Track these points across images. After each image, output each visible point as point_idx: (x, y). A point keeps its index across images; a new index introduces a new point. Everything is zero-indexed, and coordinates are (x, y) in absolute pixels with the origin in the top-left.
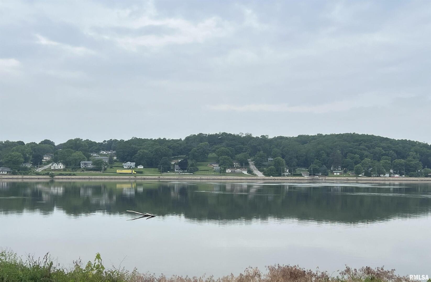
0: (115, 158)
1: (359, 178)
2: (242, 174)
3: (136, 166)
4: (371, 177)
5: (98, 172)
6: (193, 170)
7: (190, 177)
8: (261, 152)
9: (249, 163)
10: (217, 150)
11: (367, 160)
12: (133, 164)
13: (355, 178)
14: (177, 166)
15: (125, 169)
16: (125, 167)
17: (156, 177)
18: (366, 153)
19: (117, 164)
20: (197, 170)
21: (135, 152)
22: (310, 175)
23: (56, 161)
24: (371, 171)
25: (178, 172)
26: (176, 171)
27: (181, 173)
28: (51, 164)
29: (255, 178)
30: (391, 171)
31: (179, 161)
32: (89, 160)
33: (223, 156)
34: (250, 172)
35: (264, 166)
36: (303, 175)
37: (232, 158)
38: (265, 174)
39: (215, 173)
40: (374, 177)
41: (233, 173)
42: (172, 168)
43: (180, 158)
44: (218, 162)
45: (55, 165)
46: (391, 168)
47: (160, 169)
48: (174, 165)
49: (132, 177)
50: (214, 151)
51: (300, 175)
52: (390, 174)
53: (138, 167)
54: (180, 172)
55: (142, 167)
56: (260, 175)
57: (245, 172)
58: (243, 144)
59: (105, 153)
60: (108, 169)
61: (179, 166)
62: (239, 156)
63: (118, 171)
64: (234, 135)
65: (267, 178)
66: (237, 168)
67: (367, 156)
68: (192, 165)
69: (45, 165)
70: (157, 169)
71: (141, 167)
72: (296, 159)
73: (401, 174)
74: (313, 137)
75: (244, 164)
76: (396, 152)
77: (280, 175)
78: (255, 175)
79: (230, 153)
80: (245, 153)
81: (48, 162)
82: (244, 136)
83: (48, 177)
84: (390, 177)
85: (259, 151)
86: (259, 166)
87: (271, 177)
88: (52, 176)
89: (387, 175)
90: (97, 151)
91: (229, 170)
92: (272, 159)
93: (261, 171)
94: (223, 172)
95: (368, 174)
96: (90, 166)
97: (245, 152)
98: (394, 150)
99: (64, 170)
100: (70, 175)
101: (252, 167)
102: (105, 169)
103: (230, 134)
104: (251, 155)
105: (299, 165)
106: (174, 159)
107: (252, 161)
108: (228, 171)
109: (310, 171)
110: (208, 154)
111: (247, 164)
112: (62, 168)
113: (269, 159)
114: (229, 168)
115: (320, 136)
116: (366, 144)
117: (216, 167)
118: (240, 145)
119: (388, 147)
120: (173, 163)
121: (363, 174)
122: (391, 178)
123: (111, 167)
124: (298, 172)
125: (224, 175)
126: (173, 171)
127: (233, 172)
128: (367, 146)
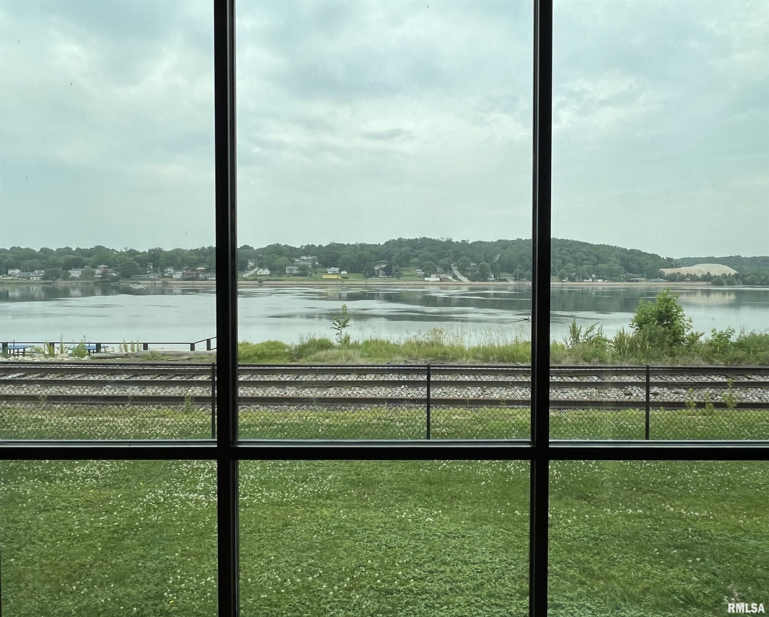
0: (317, 263)
1: (565, 283)
2: (448, 280)
3: (340, 271)
4: (574, 281)
5: (303, 278)
7: (395, 283)
8: (464, 257)
10: (420, 255)
11: (570, 265)
12: (337, 269)
13: (561, 283)
14: (381, 272)
16: (329, 273)
17: (364, 283)
18: (568, 258)
19: (319, 269)
20: (402, 275)
21: (338, 257)
22: (515, 280)
23: (261, 266)
24: (575, 276)
25: (383, 278)
26: (380, 276)
28: (256, 270)
29: (461, 283)
30: (594, 276)
31: (384, 266)
32: (292, 266)
33: (427, 261)
34: (455, 277)
35: (468, 271)
36: (508, 280)
37: (435, 263)
38: (469, 279)
39: (420, 279)
40: (578, 282)
42: (376, 273)
43: (383, 263)
44: (421, 267)
45: (261, 270)
46: (593, 273)
47: (364, 274)
48: (378, 270)
49: (338, 282)
50: (416, 256)
51: (506, 280)
52: (593, 279)
53: (342, 273)
54: (385, 278)
55: (346, 273)
56: (465, 280)
57: (450, 278)
58: (444, 248)
59: (306, 258)
60: (313, 275)
61: (383, 271)
62: (441, 261)
63: (324, 277)
64: (434, 240)
65: (473, 283)
66: (442, 273)
67: (568, 261)
68: (397, 271)
69: (250, 270)
70: (361, 275)
71: (344, 273)
72: (499, 265)
73: (604, 280)
74: (513, 242)
75: (447, 269)
76: (597, 257)
77: (485, 280)
78: (461, 280)
79: (434, 258)
80: (448, 258)
81: (253, 268)
82: (445, 240)
83: (257, 282)
84: (593, 281)
85: (462, 256)
86: (463, 271)
87: (477, 283)
88: (260, 281)
89: (591, 280)
90: (298, 257)
91: (433, 275)
92: (475, 264)
93: (465, 276)
95: (572, 279)
96: (295, 272)
98: (594, 255)
99: (270, 275)
100: (277, 280)
101: (457, 273)
102: (311, 275)
103: (430, 239)
104: (455, 259)
105: (503, 271)
106: (377, 264)
107: (455, 266)
109: (515, 276)
110: (410, 259)
111: (451, 269)
112: (268, 273)
113: (472, 264)
114: (433, 273)
115: (519, 240)
116: (568, 249)
117: (420, 272)
118: (442, 249)
119: (589, 252)
120: (376, 268)
121: (567, 279)
122: (594, 283)
123: (316, 273)
124: (502, 278)
126: (377, 276)
128: (569, 251)
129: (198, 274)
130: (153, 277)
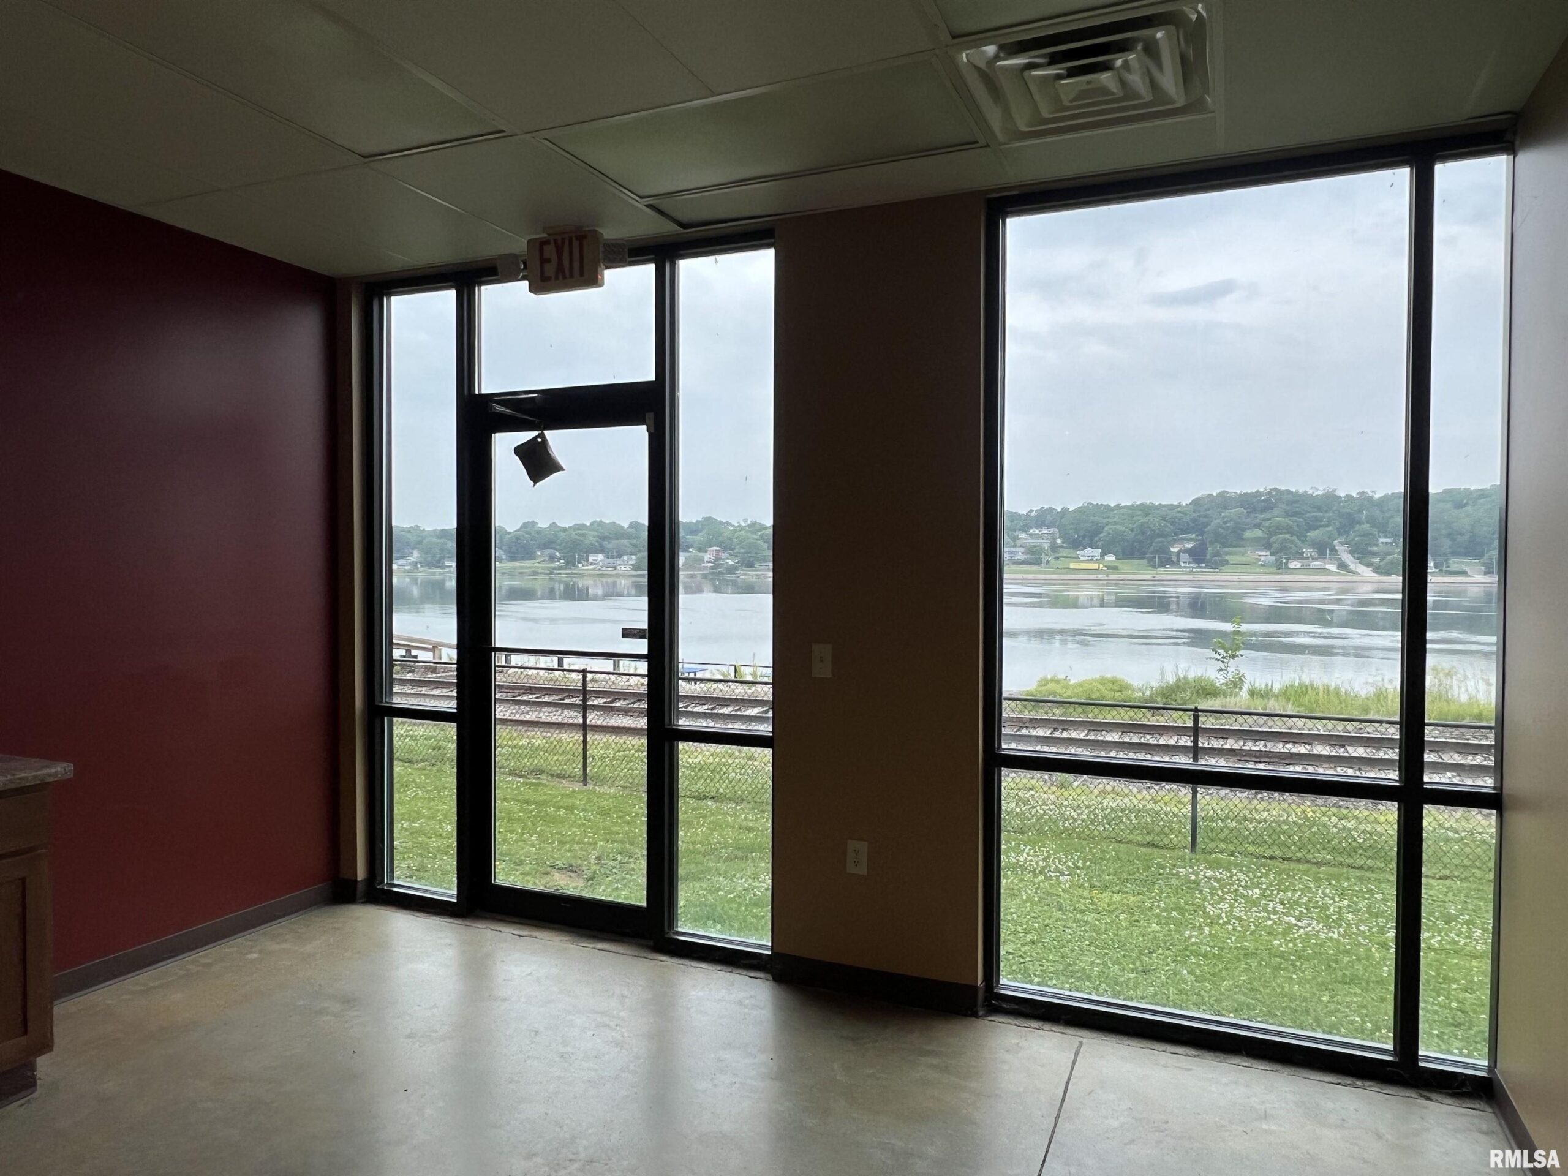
0: (1061, 541)
2: (1325, 571)
3: (1103, 555)
5: (1037, 567)
8: (1364, 526)
9: (1337, 548)
10: (1265, 524)
12: (1097, 552)
14: (1185, 556)
15: (1083, 561)
16: (1082, 558)
19: (1066, 552)
20: (1226, 563)
21: (1100, 529)
25: (1189, 567)
26: (1182, 565)
27: (1194, 570)
29: (1356, 579)
31: (1189, 545)
32: (1016, 545)
33: (1280, 536)
34: (1343, 566)
35: (1375, 554)
36: (1471, 572)
37: (1299, 539)
38: (1378, 571)
39: (1267, 569)
41: (1305, 569)
42: (1173, 558)
43: (1190, 540)
44: (1269, 547)
47: (1150, 561)
48: (1178, 553)
49: (1099, 576)
50: (1257, 526)
51: (1464, 573)
53: (1107, 558)
54: (1193, 568)
55: (1115, 558)
56: (1367, 572)
57: (1333, 568)
58: (1320, 509)
59: (1040, 532)
60: (1053, 561)
61: (1190, 555)
62: (1312, 534)
63: (1072, 565)
64: (1297, 494)
66: (1314, 559)
68: (1217, 554)
70: (1146, 562)
71: (1112, 558)
72: (1446, 540)
75: (1324, 550)
78: (1356, 573)
79: (1296, 528)
80: (1326, 529)
82: (1320, 493)
85: (1360, 523)
86: (1362, 553)
87: (1394, 578)
90: (1024, 529)
91: (1295, 562)
92: (1389, 540)
93: (1368, 565)
94: (1281, 567)
96: (1020, 555)
97: (1327, 526)
101: (1347, 558)
102: (1047, 562)
103: (1289, 492)
104: (1342, 531)
106: (1177, 541)
107: (1342, 544)
108: (1294, 564)
110: (1243, 530)
111: (1333, 550)
113: (1380, 540)
114: (1294, 559)
117: (1265, 556)
118: (1314, 512)
120: (1174, 550)
123: (1056, 559)
125: (1287, 573)
126: (1176, 564)
127: (1305, 567)
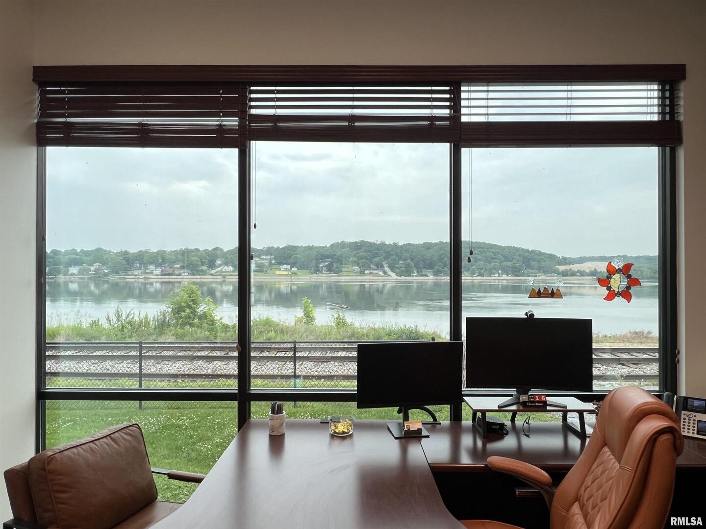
0: (273, 262)
1: (474, 278)
2: (379, 275)
3: (291, 268)
5: (261, 273)
6: (338, 272)
7: (336, 278)
8: (394, 256)
9: (384, 265)
10: (357, 255)
11: (481, 263)
12: (289, 267)
13: (471, 278)
14: (324, 269)
15: (282, 271)
16: (282, 269)
17: (308, 277)
19: (275, 267)
20: (342, 271)
21: (290, 256)
22: (434, 275)
23: (226, 264)
24: (484, 272)
25: (326, 273)
26: (324, 272)
27: (328, 275)
28: (222, 267)
29: (389, 278)
30: (500, 272)
31: (326, 264)
33: (362, 260)
34: (385, 273)
35: (397, 268)
36: (428, 275)
37: (370, 262)
38: (397, 274)
39: (356, 274)
40: (486, 276)
41: (371, 274)
42: (320, 270)
43: (327, 262)
44: (358, 265)
45: (226, 267)
46: (499, 269)
47: (310, 270)
48: (322, 268)
49: (288, 277)
50: (354, 256)
51: (426, 275)
52: (499, 274)
54: (328, 273)
55: (296, 269)
56: (393, 275)
57: (381, 273)
58: (378, 249)
59: (265, 257)
60: (268, 271)
61: (326, 268)
62: (376, 260)
63: (277, 273)
64: (370, 243)
65: (399, 278)
66: (375, 270)
67: (480, 260)
68: (337, 267)
69: (217, 267)
70: (308, 271)
71: (294, 269)
72: (422, 263)
73: (508, 275)
74: (436, 244)
75: (379, 266)
76: (504, 256)
77: (410, 275)
78: (389, 276)
79: (369, 257)
81: (220, 265)
82: (379, 243)
83: (221, 277)
84: (499, 276)
85: (392, 255)
86: (392, 268)
87: (403, 277)
88: (224, 276)
89: (497, 275)
92: (403, 262)
93: (394, 272)
94: (362, 273)
95: (481, 275)
97: (380, 256)
98: (502, 255)
99: (233, 272)
101: (387, 269)
102: (266, 271)
103: (368, 242)
104: (386, 258)
105: (425, 268)
106: (322, 262)
107: (386, 264)
108: (367, 272)
109: (434, 272)
110: (349, 258)
111: (382, 266)
112: (231, 270)
113: (400, 262)
114: (367, 270)
117: (356, 268)
118: (376, 250)
119: (497, 251)
120: (321, 266)
121: (477, 274)
122: (500, 278)
123: (271, 270)
124: (424, 273)
125: (363, 276)
126: (321, 272)
128: (480, 252)
129: (174, 271)
130: (137, 273)
